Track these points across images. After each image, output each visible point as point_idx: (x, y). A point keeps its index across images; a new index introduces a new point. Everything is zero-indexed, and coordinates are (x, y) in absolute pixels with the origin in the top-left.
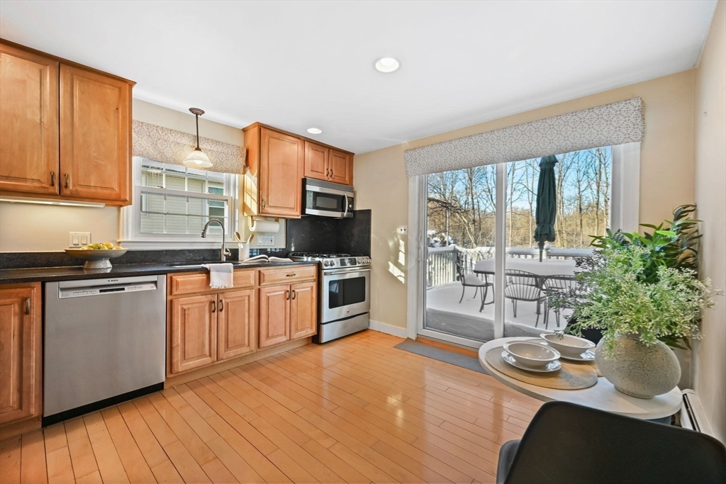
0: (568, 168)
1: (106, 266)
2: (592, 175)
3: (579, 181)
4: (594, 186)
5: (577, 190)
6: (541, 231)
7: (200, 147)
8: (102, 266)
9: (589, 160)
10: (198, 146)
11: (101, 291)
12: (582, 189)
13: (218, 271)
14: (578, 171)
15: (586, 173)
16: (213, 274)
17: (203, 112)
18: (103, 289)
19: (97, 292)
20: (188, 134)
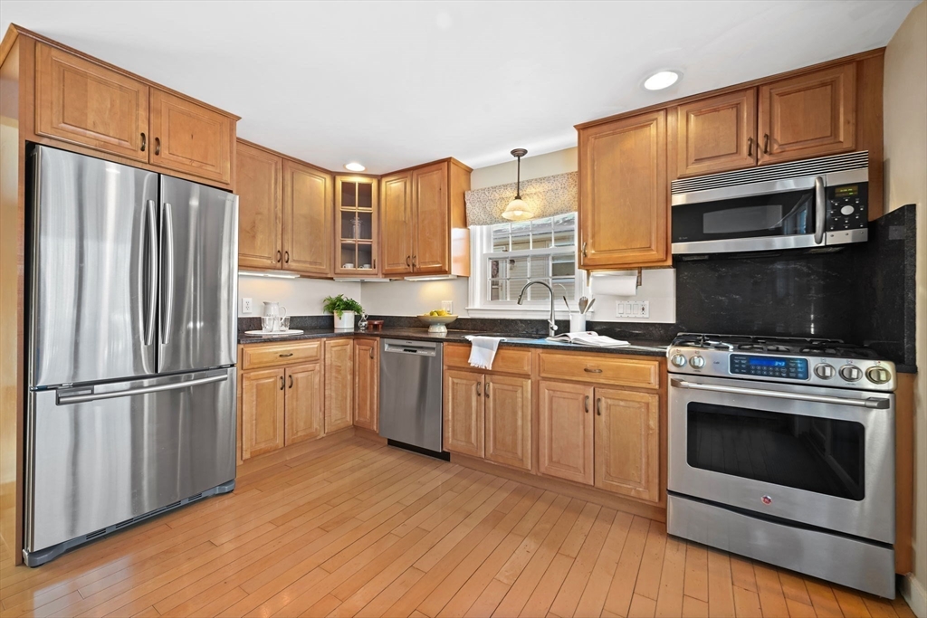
1: (440, 331)
7: (520, 195)
8: (437, 331)
10: (518, 194)
11: (405, 350)
13: (479, 346)
16: (474, 348)
17: (525, 152)
18: (407, 349)
19: (401, 350)
20: (536, 180)
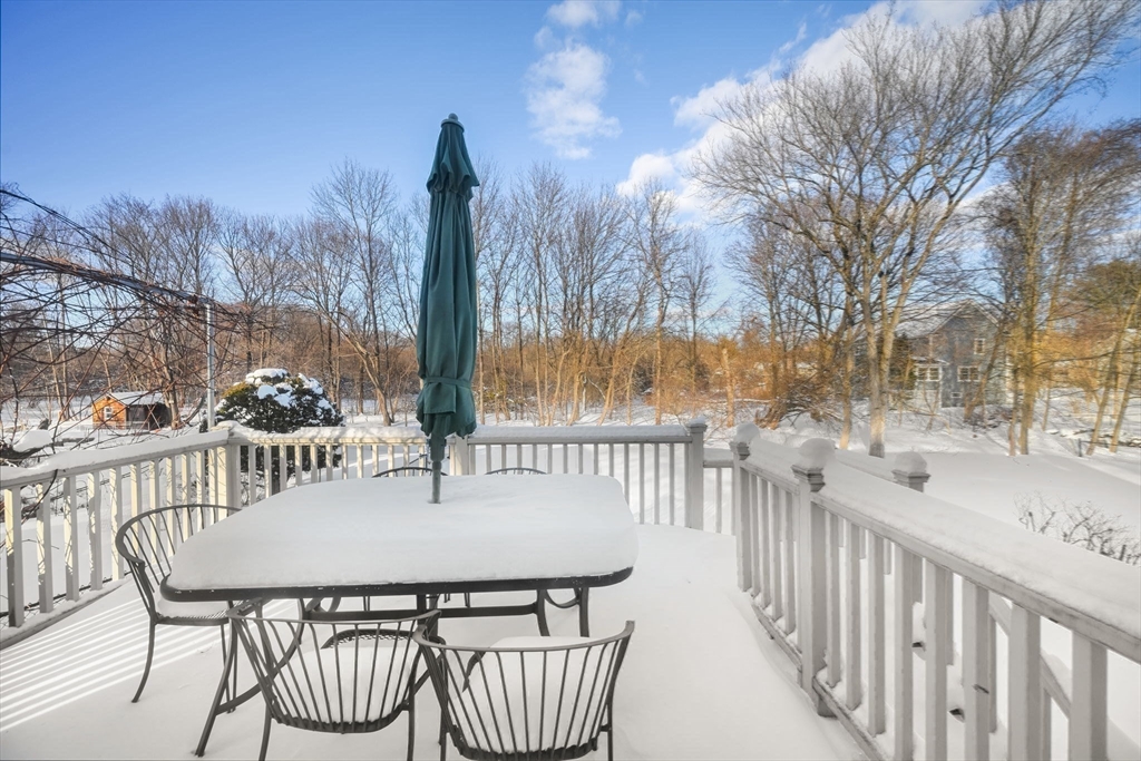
0: (506, 285)
2: (533, 298)
3: (519, 304)
4: (534, 312)
5: (516, 314)
6: (434, 403)
9: (529, 277)
12: (522, 315)
14: (518, 290)
15: (526, 294)
